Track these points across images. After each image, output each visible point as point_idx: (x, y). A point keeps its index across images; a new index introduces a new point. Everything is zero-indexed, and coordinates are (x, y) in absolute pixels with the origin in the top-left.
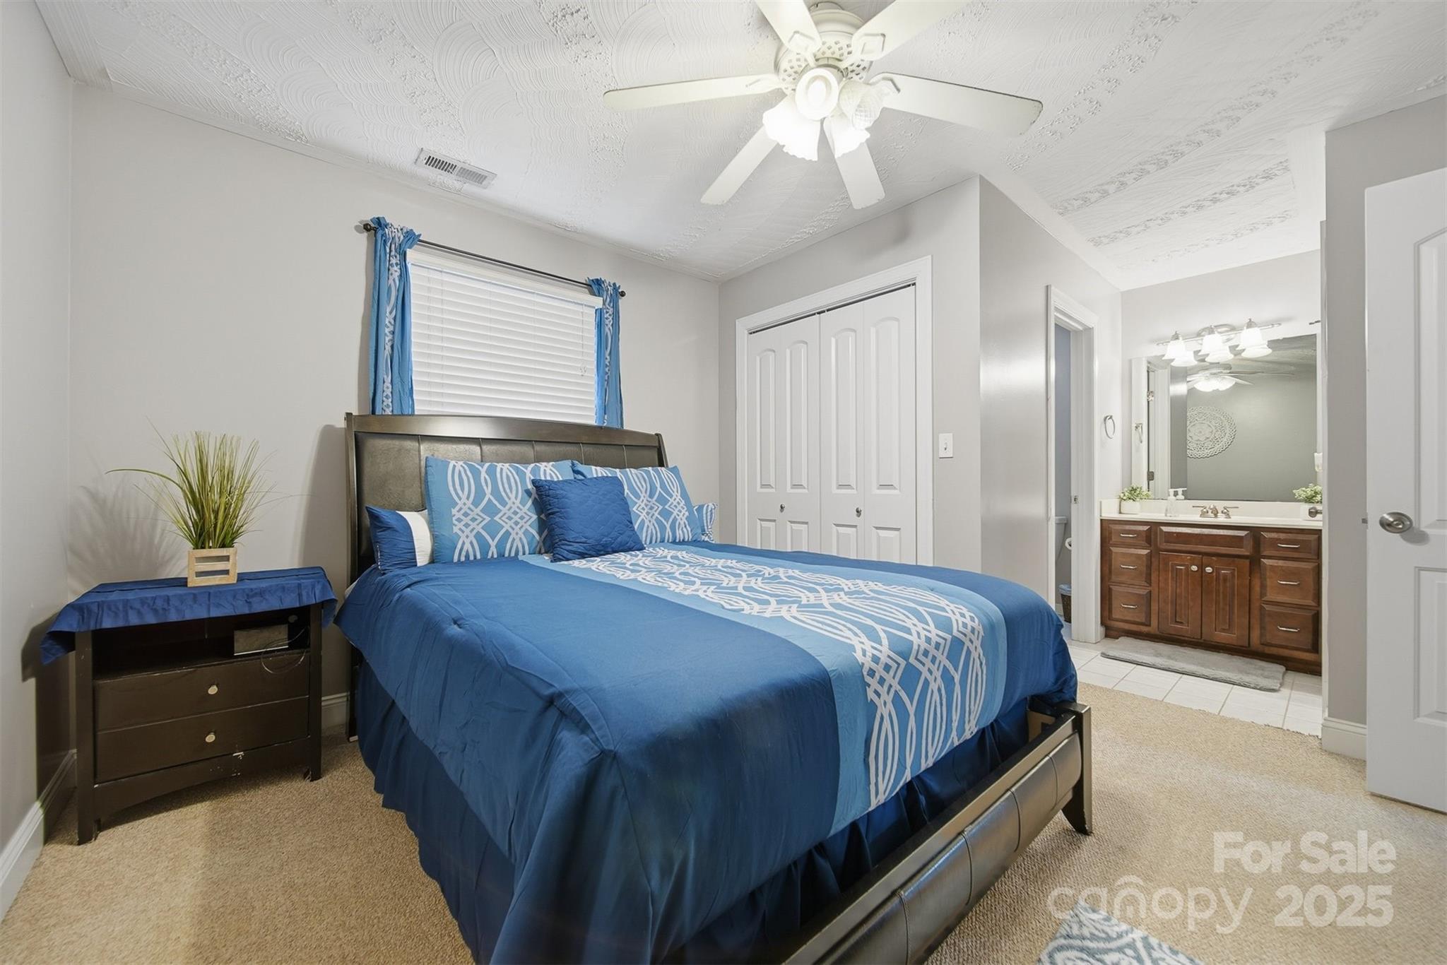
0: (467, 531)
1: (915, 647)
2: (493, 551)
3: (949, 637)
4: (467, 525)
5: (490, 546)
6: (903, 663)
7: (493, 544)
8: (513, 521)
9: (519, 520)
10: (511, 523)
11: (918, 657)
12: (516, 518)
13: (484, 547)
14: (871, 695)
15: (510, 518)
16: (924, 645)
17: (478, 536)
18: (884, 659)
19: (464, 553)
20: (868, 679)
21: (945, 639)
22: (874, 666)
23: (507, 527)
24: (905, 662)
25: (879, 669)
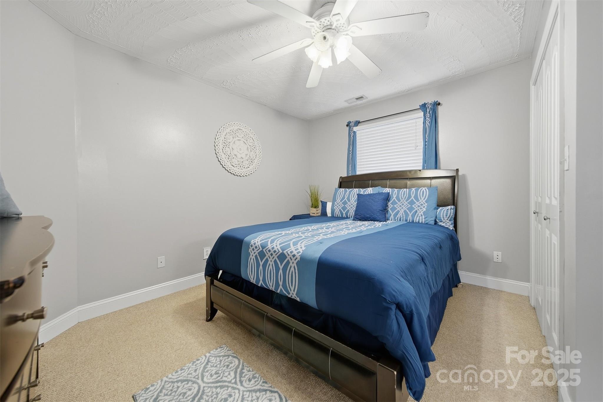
0: (337, 208)
1: (267, 247)
2: (344, 215)
3: (281, 251)
4: (337, 207)
5: (343, 214)
6: (261, 249)
7: (344, 213)
8: (351, 207)
9: (352, 207)
10: (350, 207)
11: (266, 250)
12: (352, 206)
13: (342, 214)
14: (250, 251)
15: (350, 206)
16: (270, 248)
17: (340, 210)
18: (257, 244)
19: (336, 214)
20: (250, 247)
21: (279, 252)
22: (253, 245)
23: (348, 208)
24: (262, 249)
25: (254, 247)
